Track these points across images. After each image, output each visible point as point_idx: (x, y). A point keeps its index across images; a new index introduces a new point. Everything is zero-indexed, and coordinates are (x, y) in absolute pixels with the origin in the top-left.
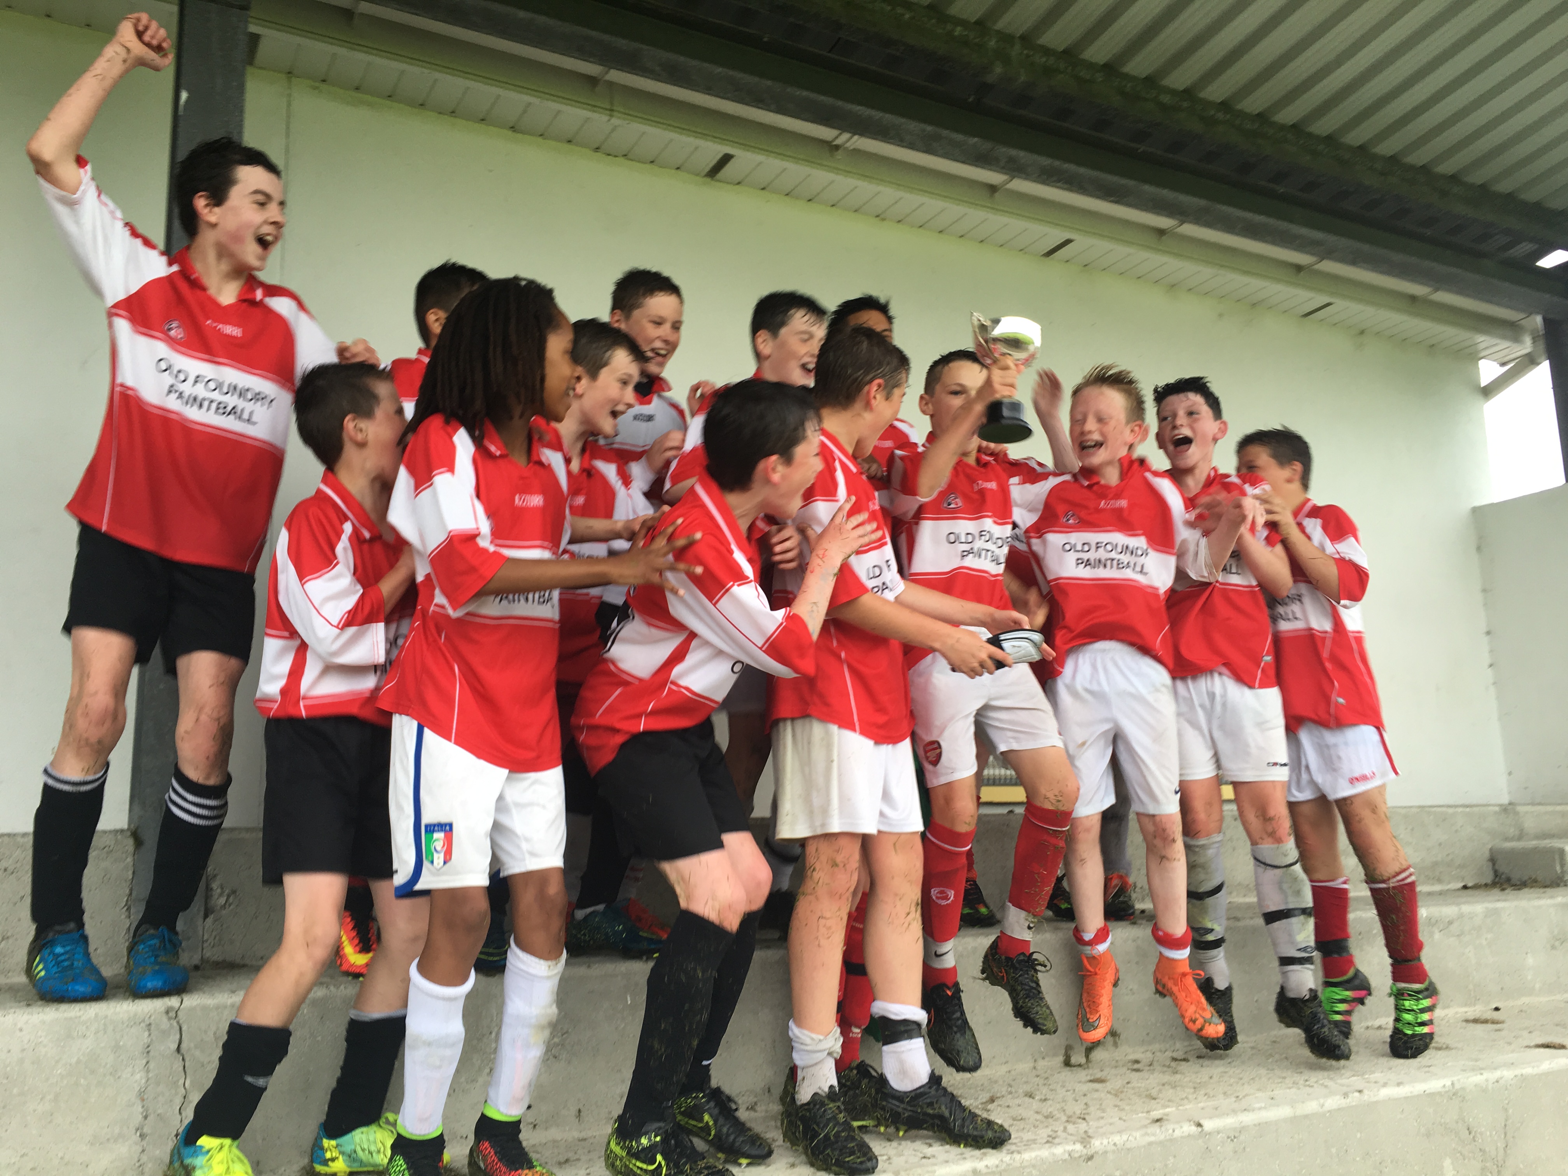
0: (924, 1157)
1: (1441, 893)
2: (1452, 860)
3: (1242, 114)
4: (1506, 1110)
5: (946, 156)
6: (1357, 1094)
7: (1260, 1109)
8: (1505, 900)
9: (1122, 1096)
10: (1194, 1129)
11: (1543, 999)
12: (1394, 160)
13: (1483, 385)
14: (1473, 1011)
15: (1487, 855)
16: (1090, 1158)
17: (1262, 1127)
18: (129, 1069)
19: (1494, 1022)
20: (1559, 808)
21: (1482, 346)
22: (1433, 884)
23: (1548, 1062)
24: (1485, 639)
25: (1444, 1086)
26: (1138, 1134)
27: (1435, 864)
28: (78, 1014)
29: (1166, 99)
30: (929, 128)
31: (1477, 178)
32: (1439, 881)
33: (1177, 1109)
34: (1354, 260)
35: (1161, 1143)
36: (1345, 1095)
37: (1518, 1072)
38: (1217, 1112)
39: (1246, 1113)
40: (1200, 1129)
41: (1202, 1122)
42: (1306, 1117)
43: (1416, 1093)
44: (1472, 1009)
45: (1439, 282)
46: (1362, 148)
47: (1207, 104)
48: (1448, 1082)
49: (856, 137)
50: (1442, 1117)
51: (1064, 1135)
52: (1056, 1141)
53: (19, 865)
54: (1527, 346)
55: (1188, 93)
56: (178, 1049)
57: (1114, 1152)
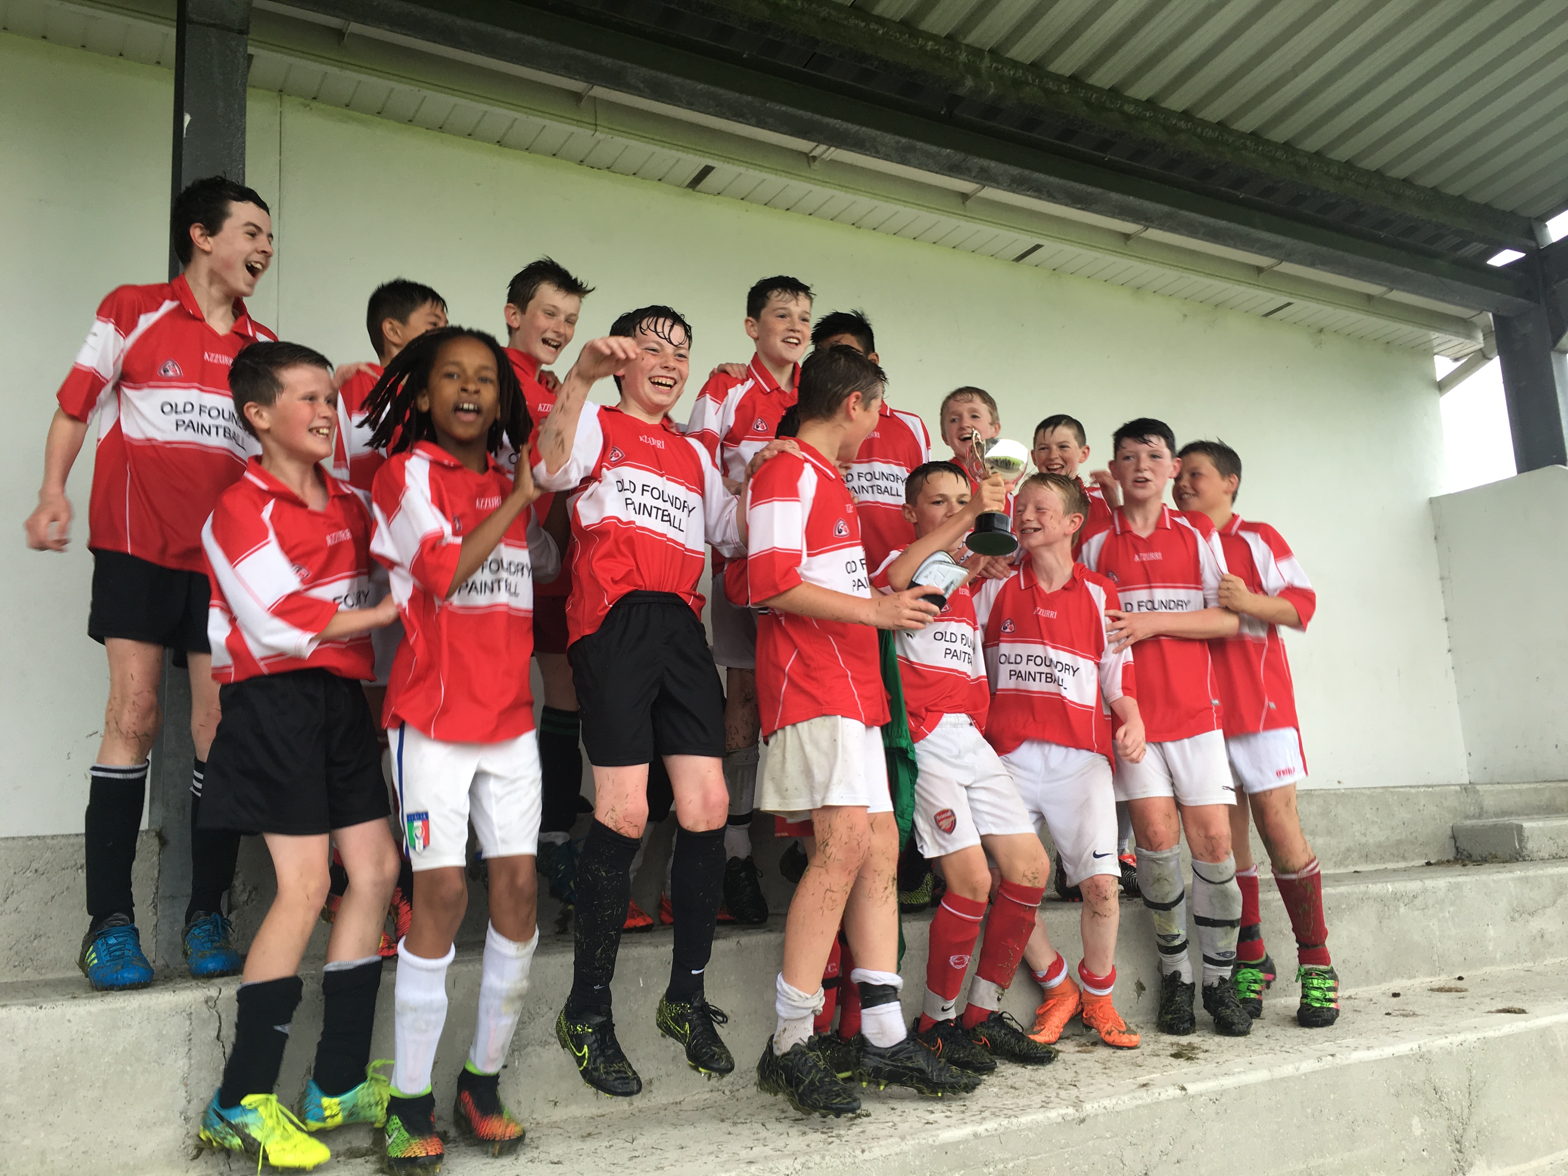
0: (928, 1123)
1: (1405, 870)
2: (1416, 838)
3: (1204, 123)
4: (1469, 1071)
5: (920, 166)
6: (1330, 1058)
7: (1239, 1073)
8: (1467, 875)
9: (1109, 1064)
10: (1178, 1092)
11: (1504, 968)
12: (1349, 164)
13: (1438, 380)
14: (1438, 981)
15: (1449, 832)
16: (1083, 1121)
17: (1242, 1090)
18: (173, 1056)
19: (1457, 990)
20: (1516, 787)
21: (1436, 342)
22: (1398, 862)
23: (1509, 1025)
24: (1445, 625)
25: (1412, 1049)
26: (1126, 1098)
27: (1399, 842)
28: (123, 1005)
29: (1129, 109)
30: (904, 140)
31: (1428, 181)
32: (1404, 858)
33: (1162, 1074)
35: (1148, 1106)
36: (1319, 1059)
37: (1481, 1035)
38: (1199, 1077)
39: (1226, 1077)
40: (1184, 1093)
41: (1185, 1086)
42: (1282, 1079)
43: (1385, 1056)
44: (1437, 978)
45: (1394, 282)
46: (1318, 154)
47: (1170, 113)
48: (1415, 1046)
49: (832, 149)
50: (1409, 1078)
51: (1058, 1100)
52: (1050, 1105)
53: (49, 866)
54: (1479, 342)
55: (1151, 103)
56: (218, 1037)
57: (1104, 1114)
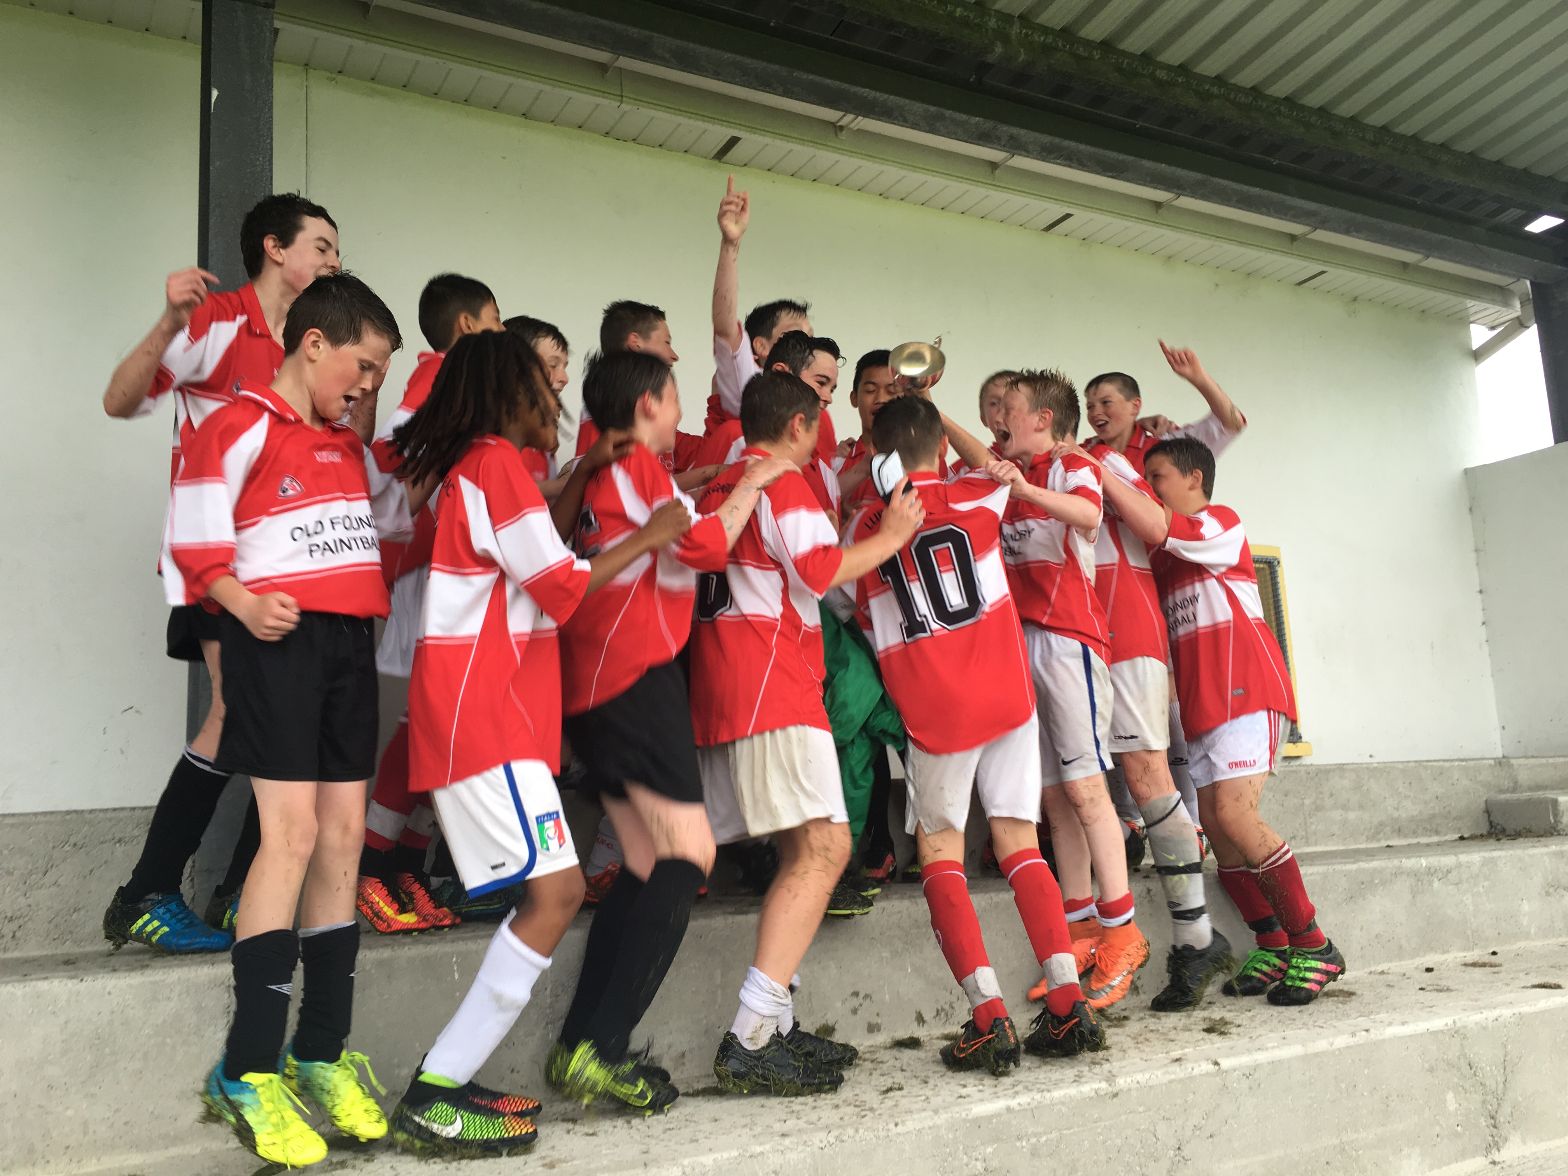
0: (961, 1097)
1: (1438, 844)
2: (1449, 812)
3: (1238, 88)
4: (1504, 1046)
5: (949, 135)
6: (1364, 1033)
7: (1273, 1048)
8: (1501, 850)
9: (1141, 1039)
10: (1211, 1068)
11: (1538, 943)
12: (1385, 129)
13: (1474, 348)
14: (1471, 956)
15: (1483, 806)
16: (1115, 1095)
17: (1276, 1065)
18: (212, 1029)
19: (1492, 965)
20: (1551, 760)
21: (1472, 311)
22: (1430, 836)
23: (1545, 1001)
24: (1478, 598)
25: (1446, 1024)
26: (1159, 1073)
27: (1433, 817)
28: (163, 978)
29: (1161, 74)
30: (932, 109)
31: (1466, 146)
32: (1437, 833)
33: (1195, 1049)
34: (1347, 229)
35: (1181, 1081)
36: (1353, 1034)
37: (1516, 1010)
38: (1232, 1052)
39: (1260, 1052)
40: (1217, 1067)
41: (1219, 1061)
42: (1316, 1055)
43: (1419, 1032)
44: (1470, 953)
45: (1430, 249)
46: (1353, 119)
47: (1203, 78)
48: (1450, 1021)
49: (860, 118)
50: (1444, 1053)
52: (1083, 1080)
53: (87, 840)
54: (1516, 310)
55: (1183, 68)
57: (1137, 1089)
